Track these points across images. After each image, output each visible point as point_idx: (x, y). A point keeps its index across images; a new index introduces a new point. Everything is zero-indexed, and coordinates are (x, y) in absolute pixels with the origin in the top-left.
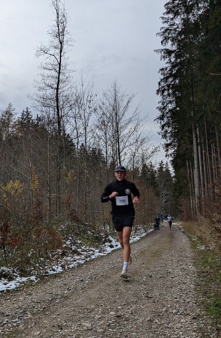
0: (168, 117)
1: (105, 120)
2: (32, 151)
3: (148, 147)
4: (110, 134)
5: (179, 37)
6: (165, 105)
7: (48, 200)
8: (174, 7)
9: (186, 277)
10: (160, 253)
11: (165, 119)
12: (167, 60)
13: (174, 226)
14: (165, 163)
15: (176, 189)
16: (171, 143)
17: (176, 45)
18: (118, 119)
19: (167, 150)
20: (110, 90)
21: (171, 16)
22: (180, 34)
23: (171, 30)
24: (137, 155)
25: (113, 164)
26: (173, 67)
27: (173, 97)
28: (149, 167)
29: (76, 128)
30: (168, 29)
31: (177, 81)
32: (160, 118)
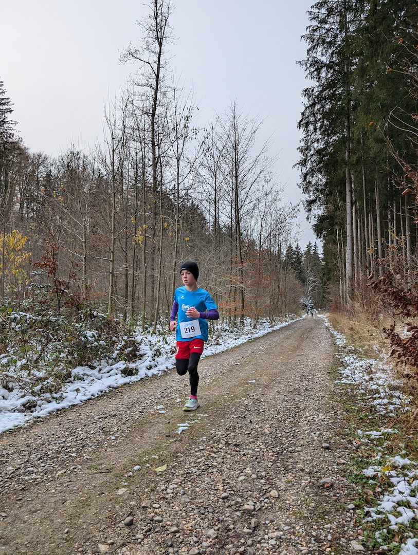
0: (312, 162)
6: (309, 144)
11: (309, 165)
16: (316, 200)
19: (310, 210)
32: (302, 163)
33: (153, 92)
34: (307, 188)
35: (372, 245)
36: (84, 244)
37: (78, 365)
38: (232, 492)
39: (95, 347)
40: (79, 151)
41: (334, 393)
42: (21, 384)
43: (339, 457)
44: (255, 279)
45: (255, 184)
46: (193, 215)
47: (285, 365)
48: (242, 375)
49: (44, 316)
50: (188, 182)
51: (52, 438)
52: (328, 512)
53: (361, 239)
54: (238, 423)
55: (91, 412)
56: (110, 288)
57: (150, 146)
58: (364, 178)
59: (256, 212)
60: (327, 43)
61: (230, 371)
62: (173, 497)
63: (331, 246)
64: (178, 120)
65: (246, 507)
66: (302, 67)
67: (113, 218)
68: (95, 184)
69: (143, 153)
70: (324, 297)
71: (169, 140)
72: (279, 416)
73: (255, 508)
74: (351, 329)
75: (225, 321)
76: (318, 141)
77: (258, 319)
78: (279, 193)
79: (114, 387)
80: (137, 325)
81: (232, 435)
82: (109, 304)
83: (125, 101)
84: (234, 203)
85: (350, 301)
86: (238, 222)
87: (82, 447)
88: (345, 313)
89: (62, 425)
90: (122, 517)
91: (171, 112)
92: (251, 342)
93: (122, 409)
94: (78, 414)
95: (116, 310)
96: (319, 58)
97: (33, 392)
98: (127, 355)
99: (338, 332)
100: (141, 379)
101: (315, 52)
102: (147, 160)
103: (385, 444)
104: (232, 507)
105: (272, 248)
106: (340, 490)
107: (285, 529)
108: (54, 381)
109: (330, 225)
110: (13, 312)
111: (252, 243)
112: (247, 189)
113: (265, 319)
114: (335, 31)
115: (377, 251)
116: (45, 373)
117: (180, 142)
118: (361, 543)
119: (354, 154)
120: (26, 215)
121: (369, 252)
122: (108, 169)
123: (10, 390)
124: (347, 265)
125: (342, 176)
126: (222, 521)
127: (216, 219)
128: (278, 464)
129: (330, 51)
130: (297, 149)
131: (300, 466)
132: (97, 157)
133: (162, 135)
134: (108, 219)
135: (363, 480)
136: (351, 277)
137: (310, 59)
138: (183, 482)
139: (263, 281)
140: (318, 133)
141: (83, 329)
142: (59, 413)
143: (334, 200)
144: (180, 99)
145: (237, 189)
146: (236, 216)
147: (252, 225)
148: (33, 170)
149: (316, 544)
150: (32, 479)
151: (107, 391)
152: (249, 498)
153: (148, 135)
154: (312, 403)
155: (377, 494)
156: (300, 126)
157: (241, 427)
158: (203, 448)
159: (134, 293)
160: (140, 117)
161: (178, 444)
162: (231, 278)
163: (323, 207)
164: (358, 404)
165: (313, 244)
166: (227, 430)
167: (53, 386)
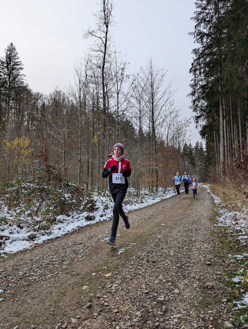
0: (198, 93)
6: (196, 82)
11: (196, 95)
16: (201, 116)
19: (197, 122)
32: (192, 94)
33: (103, 55)
34: (195, 109)
35: (236, 142)
36: (63, 144)
37: (60, 214)
38: (151, 290)
39: (70, 203)
40: (61, 90)
41: (214, 232)
42: (27, 224)
43: (217, 270)
44: (164, 164)
45: (164, 107)
46: (127, 126)
47: (183, 215)
48: (157, 220)
49: (40, 185)
50: (124, 106)
51: (45, 256)
52: (210, 304)
53: (229, 139)
54: (154, 249)
55: (67, 241)
56: (79, 169)
57: (102, 86)
58: (230, 102)
59: (165, 124)
60: (207, 21)
61: (150, 218)
62: (115, 291)
63: (210, 143)
64: (118, 70)
65: (159, 299)
66: (191, 36)
67: (80, 129)
68: (70, 109)
69: (97, 90)
70: (207, 175)
71: (112, 82)
72: (180, 245)
73: (165, 300)
74: (224, 193)
75: (146, 189)
76: (202, 80)
77: (167, 188)
78: (179, 112)
79: (81, 227)
80: (94, 191)
81: (151, 255)
82: (78, 179)
83: (87, 60)
84: (151, 118)
85: (223, 176)
86: (154, 130)
87: (62, 261)
88: (220, 184)
89: (50, 249)
90: (85, 302)
91: (114, 66)
92: (162, 201)
93: (85, 240)
94: (60, 243)
95: (82, 182)
96: (202, 30)
97: (34, 229)
98: (89, 208)
99: (216, 196)
100: (97, 222)
101: (200, 27)
102: (99, 95)
103: (246, 263)
104: (151, 299)
105: (175, 145)
106: (218, 290)
107: (183, 312)
108: (46, 223)
109: (210, 131)
110: (23, 183)
111: (163, 142)
112: (159, 110)
113: (170, 188)
114: (212, 14)
115: (240, 146)
116: (41, 218)
117: (119, 83)
118: (231, 323)
119: (224, 87)
120: (31, 128)
121: (234, 146)
122: (77, 100)
123: (22, 228)
124: (221, 155)
125: (217, 101)
126: (145, 307)
127: (140, 128)
128: (179, 274)
129: (209, 26)
130: (189, 86)
131: (193, 275)
132: (71, 93)
133: (108, 79)
134: (77, 129)
135: (232, 284)
136: (223, 162)
137: (197, 32)
138: (122, 283)
139: (169, 165)
140: (202, 75)
141: (63, 193)
142: (49, 241)
143: (212, 116)
144: (119, 58)
145: (153, 110)
146: (152, 126)
147: (162, 131)
148: (35, 102)
149: (203, 322)
150: (33, 279)
151: (77, 229)
152: (161, 294)
153: (100, 80)
154: (200, 238)
155: (241, 293)
156: (191, 71)
157: (156, 251)
158: (133, 263)
159: (92, 173)
160: (95, 70)
161: (119, 261)
162: (150, 163)
163: (205, 120)
164: (229, 238)
165: (200, 143)
166: (148, 253)
167: (45, 226)
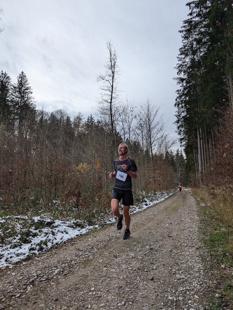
0: (181, 121)
1: (142, 123)
2: (94, 144)
3: (169, 140)
4: (145, 132)
5: (188, 70)
6: (180, 114)
7: (105, 175)
8: (185, 51)
9: (193, 224)
10: (177, 209)
11: (180, 123)
12: (181, 85)
13: (186, 191)
14: (180, 150)
15: (187, 167)
16: (184, 138)
17: (186, 75)
18: (150, 122)
19: (181, 143)
20: (145, 104)
21: (183, 56)
22: (188, 68)
23: (183, 65)
24: (162, 145)
25: (147, 151)
26: (185, 89)
27: (185, 108)
28: (170, 153)
29: (123, 129)
30: (181, 65)
31: (187, 98)
32: (177, 122)
34: (180, 133)
70: (187, 179)
76: (184, 112)
130: (175, 116)
156: (175, 106)
